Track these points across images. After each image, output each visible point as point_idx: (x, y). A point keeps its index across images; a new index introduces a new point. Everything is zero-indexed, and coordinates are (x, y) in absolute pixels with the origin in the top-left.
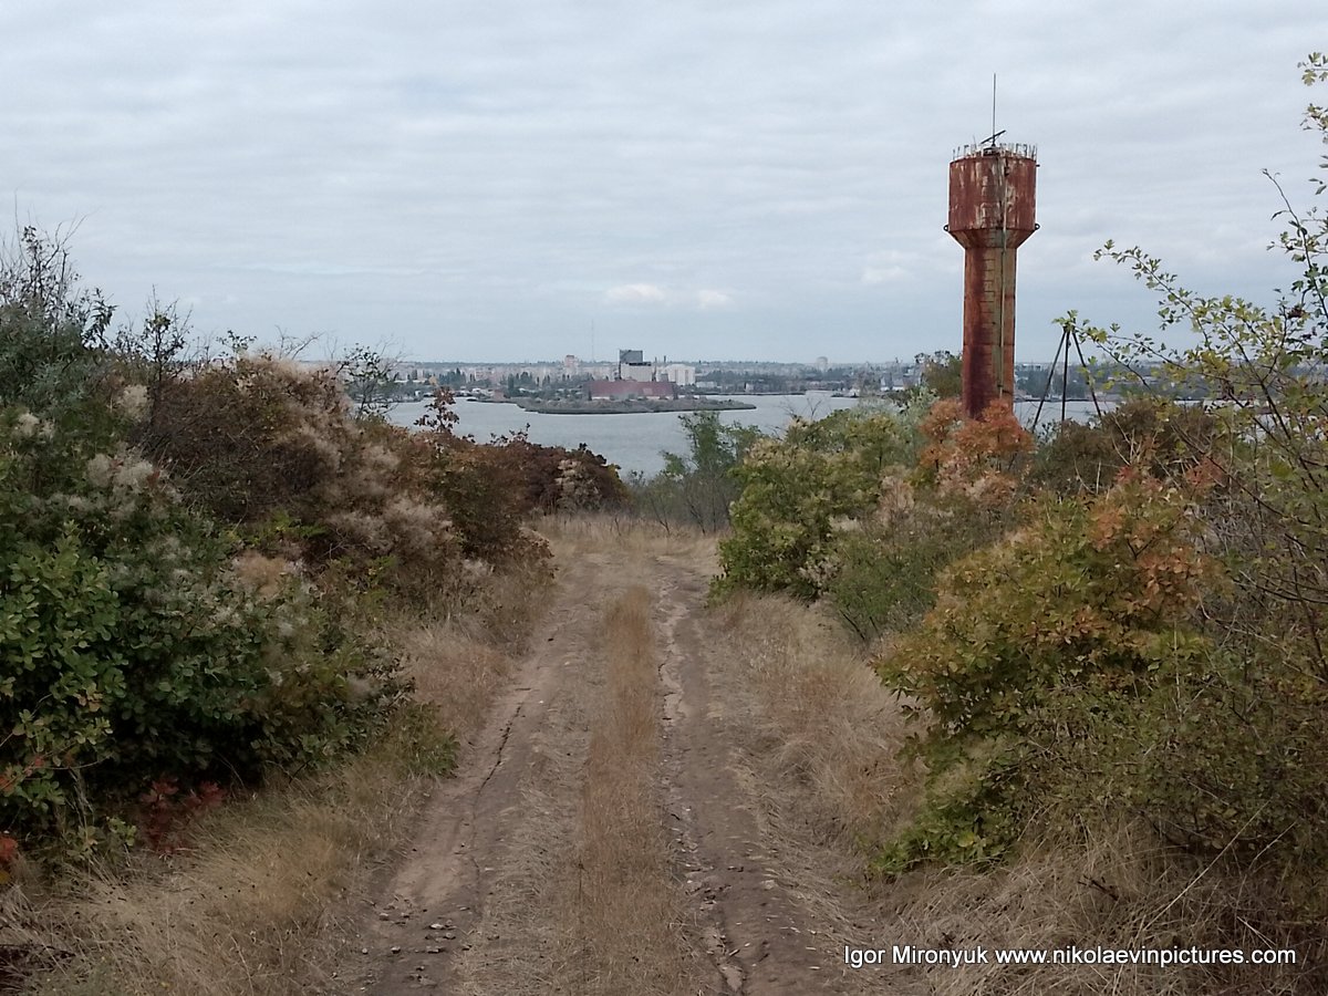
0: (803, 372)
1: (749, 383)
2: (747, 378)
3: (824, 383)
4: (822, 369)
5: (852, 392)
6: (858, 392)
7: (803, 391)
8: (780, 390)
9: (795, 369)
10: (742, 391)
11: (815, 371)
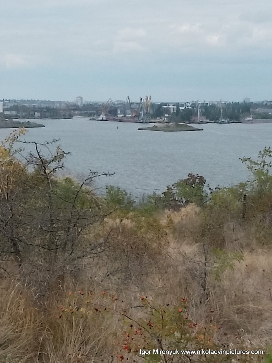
0: (68, 106)
1: (37, 111)
2: (35, 110)
3: (83, 112)
4: (79, 104)
5: (101, 117)
6: (104, 117)
7: (70, 117)
8: (56, 116)
9: (63, 104)
10: (33, 116)
11: (75, 105)
